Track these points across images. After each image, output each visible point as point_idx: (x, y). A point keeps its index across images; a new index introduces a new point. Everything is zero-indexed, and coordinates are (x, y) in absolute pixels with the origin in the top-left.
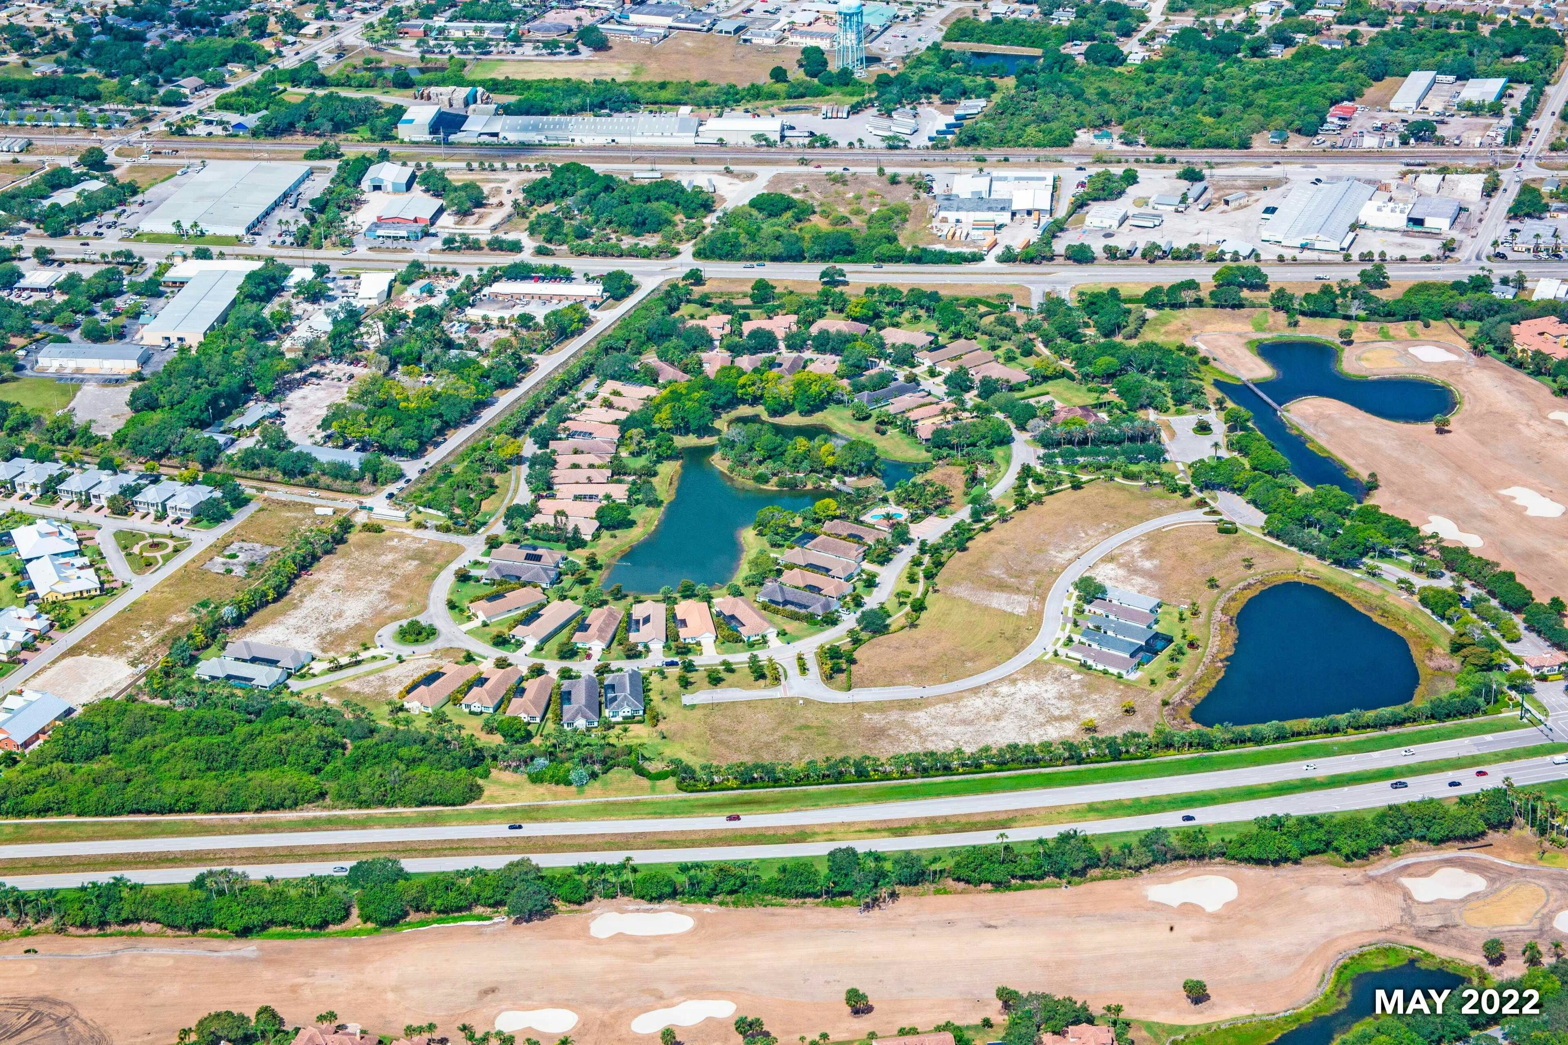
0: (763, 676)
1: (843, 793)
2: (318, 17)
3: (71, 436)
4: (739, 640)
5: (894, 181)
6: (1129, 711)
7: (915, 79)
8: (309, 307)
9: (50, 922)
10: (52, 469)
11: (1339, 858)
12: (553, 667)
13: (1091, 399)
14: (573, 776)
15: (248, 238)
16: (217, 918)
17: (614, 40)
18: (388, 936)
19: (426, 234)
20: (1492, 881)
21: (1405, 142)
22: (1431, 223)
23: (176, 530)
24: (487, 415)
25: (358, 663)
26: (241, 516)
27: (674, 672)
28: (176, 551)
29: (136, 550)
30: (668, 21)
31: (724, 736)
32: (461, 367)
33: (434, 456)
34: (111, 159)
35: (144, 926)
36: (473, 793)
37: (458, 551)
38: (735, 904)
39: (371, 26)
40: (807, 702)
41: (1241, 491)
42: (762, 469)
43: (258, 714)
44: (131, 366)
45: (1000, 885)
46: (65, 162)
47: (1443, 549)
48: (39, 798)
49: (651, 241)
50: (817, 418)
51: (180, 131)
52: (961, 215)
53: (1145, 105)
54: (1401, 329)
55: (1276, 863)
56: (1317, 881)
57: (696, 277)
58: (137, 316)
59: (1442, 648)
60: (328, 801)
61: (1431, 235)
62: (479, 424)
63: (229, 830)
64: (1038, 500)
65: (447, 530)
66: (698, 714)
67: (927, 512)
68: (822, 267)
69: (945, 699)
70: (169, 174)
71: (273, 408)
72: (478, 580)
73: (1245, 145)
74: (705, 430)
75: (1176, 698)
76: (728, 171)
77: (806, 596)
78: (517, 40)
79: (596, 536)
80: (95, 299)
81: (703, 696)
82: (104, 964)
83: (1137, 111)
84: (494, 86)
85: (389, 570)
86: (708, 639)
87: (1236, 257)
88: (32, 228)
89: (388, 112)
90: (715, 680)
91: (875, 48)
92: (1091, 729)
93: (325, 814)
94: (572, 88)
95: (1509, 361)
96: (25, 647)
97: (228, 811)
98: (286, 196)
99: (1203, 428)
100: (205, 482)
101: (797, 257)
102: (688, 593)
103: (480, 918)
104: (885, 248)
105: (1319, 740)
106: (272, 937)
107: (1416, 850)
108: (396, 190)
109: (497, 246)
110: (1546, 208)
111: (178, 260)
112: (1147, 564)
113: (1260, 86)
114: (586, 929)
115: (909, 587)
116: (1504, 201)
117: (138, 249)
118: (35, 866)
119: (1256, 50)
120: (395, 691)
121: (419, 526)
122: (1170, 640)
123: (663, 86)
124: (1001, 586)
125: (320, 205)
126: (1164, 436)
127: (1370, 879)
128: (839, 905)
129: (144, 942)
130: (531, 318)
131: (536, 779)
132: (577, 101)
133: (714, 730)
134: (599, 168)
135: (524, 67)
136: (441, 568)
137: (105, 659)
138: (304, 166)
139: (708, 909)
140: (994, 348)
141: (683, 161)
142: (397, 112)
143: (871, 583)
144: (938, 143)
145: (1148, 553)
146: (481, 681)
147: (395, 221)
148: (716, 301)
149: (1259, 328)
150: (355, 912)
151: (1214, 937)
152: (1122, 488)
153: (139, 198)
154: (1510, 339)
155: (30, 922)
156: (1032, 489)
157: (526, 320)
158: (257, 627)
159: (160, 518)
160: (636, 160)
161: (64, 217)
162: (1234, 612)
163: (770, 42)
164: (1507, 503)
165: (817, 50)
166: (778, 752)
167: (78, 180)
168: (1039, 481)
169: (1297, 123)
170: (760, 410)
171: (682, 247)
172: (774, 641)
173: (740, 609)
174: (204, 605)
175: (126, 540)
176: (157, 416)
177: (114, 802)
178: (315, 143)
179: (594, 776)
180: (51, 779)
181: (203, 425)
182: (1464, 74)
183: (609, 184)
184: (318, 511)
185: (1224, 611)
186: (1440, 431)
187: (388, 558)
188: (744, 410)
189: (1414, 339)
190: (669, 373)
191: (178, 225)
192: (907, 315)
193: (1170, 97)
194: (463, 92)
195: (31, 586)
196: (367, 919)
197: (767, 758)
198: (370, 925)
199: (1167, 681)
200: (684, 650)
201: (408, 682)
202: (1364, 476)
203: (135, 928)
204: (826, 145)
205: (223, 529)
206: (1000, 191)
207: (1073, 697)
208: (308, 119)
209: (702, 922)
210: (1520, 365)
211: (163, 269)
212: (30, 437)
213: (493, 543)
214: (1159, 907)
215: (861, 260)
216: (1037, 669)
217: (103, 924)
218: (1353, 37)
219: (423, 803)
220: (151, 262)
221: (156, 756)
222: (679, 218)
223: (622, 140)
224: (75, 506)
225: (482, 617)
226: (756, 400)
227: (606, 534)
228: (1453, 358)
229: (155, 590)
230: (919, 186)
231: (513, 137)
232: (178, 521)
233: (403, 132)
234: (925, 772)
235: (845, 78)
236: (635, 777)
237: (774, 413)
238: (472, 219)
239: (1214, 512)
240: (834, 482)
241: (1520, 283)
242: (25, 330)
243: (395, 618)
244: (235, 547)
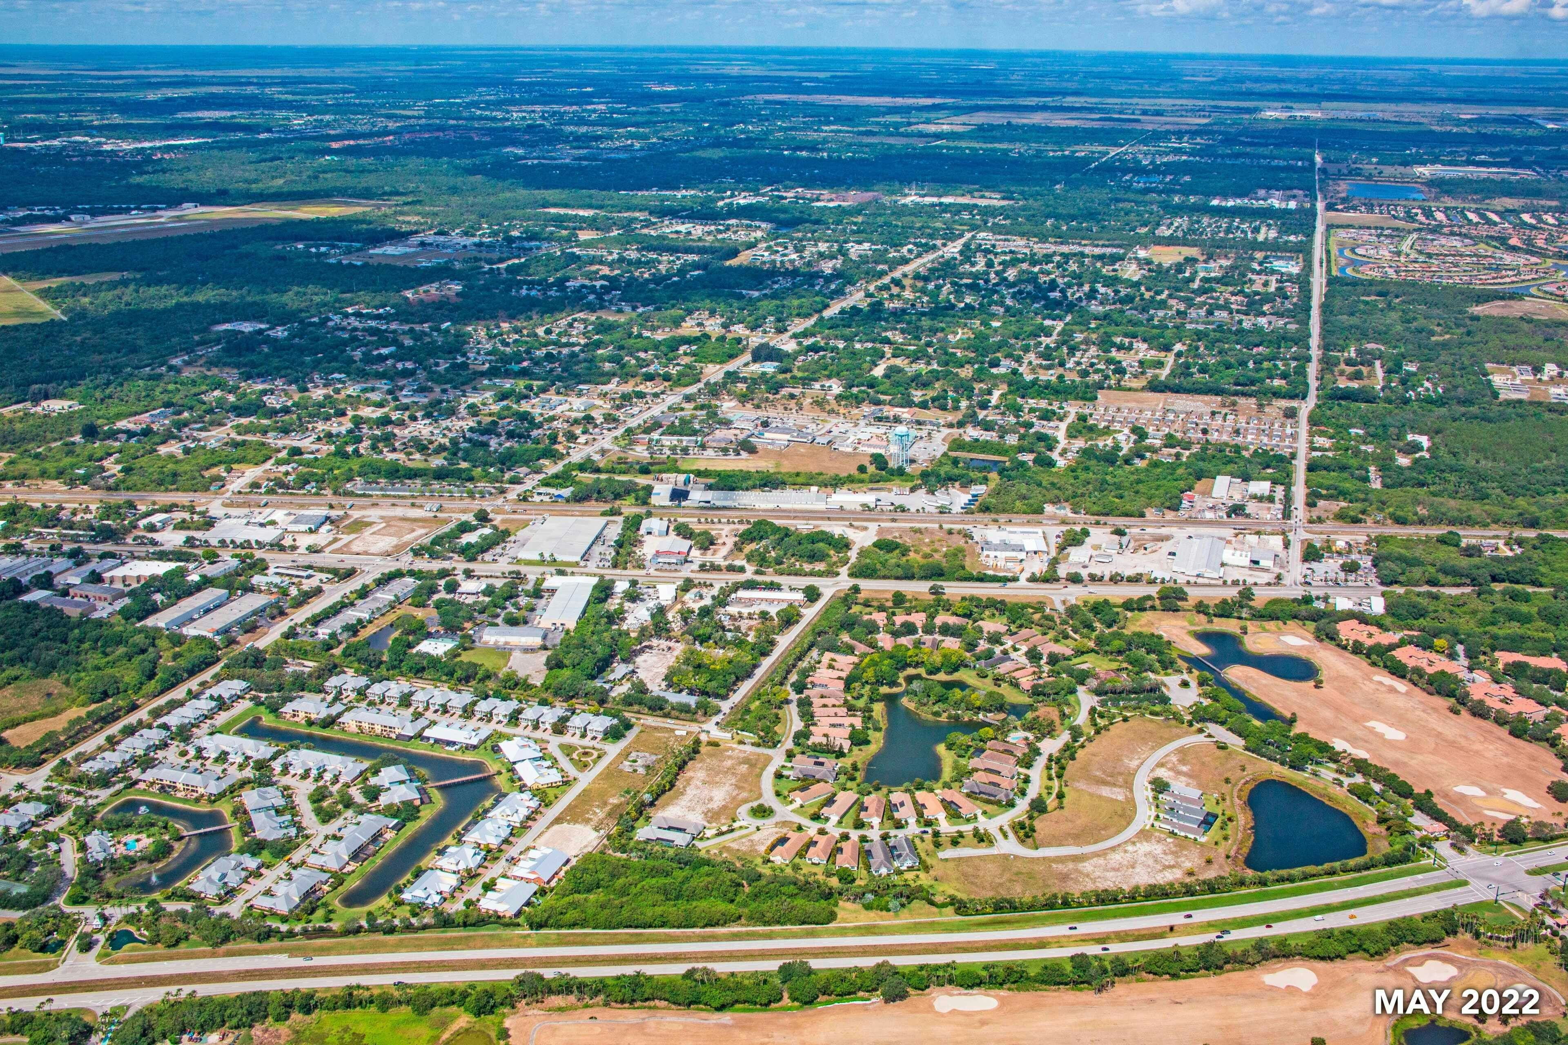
0: (982, 840)
1: (1057, 917)
2: (584, 433)
3: (516, 684)
4: (959, 816)
5: (950, 532)
6: (1209, 862)
7: (942, 473)
8: (632, 605)
9: (601, 998)
10: (513, 705)
11: (1367, 955)
12: (855, 835)
13: (1114, 665)
14: (891, 905)
15: (582, 563)
16: (704, 999)
17: (759, 447)
18: (810, 1011)
19: (686, 561)
20: (1460, 968)
21: (1229, 516)
22: (1263, 563)
23: (594, 743)
24: (759, 673)
25: (732, 831)
26: (631, 735)
27: (928, 837)
28: (599, 757)
29: (575, 756)
30: (788, 437)
31: (972, 879)
32: (739, 643)
33: (736, 698)
34: (491, 516)
35: (657, 1002)
36: (832, 917)
37: (769, 759)
38: (1018, 989)
39: (616, 438)
40: (1016, 857)
41: (1223, 723)
42: (936, 708)
43: (686, 864)
44: (537, 641)
45: (1175, 976)
46: (464, 517)
47: (1353, 760)
48: (571, 915)
49: (820, 566)
50: (956, 676)
51: (525, 499)
52: (998, 553)
53: (1079, 492)
54: (1272, 625)
55: (1331, 959)
56: (1359, 970)
57: (856, 589)
58: (533, 610)
59: (1372, 820)
60: (743, 921)
61: (1266, 570)
62: (756, 678)
63: (688, 939)
64: (1106, 728)
65: (759, 745)
66: (951, 865)
67: (1044, 736)
68: (929, 584)
69: (1097, 855)
70: (525, 524)
71: (631, 667)
72: (788, 777)
73: (1142, 515)
74: (893, 683)
75: (1232, 853)
76: (851, 525)
77: (991, 789)
78: (703, 447)
79: (850, 750)
80: (506, 599)
81: (949, 853)
82: (640, 1027)
83: (1075, 496)
84: (699, 473)
85: (730, 771)
86: (942, 816)
87: (1163, 581)
88: (456, 556)
89: (644, 488)
90: (955, 843)
91: (911, 453)
92: (1191, 874)
93: (744, 929)
94: (746, 476)
95: (1338, 645)
96: (528, 818)
97: (685, 927)
98: (598, 537)
99: (1185, 684)
100: (605, 714)
101: (911, 577)
102: (919, 788)
103: (862, 999)
104: (961, 573)
105: (1325, 879)
106: (737, 1010)
107: (1408, 949)
108: (660, 535)
109: (731, 569)
110: (1322, 556)
111: (548, 577)
112: (1184, 769)
113: (1139, 482)
114: (931, 1006)
115: (1050, 783)
116: (1296, 551)
117: (523, 569)
118: (578, 961)
119: (1127, 461)
120: (762, 849)
121: (741, 742)
122: (1216, 817)
123: (798, 474)
124: (1104, 783)
125: (620, 544)
126: (1163, 689)
127: (1389, 968)
128: (1081, 990)
129: (660, 1013)
130: (767, 613)
131: (868, 907)
132: (750, 483)
133: (965, 875)
134: (777, 522)
135: (711, 463)
136: (763, 769)
137: (577, 826)
138: (603, 520)
139: (1003, 993)
140: (1045, 634)
141: (822, 519)
142: (649, 490)
143: (1027, 780)
144: (967, 510)
145: (1182, 761)
146: (813, 843)
147: (668, 553)
148: (875, 604)
149: (1192, 623)
150: (786, 995)
151: (1313, 1008)
152: (1151, 721)
153: (512, 538)
154: (1337, 633)
155: (587, 999)
156: (1101, 722)
157: (764, 615)
158: (663, 807)
159: (583, 736)
160: (795, 518)
161: (474, 550)
162: (1245, 798)
163: (850, 450)
164: (1371, 731)
165: (880, 455)
166: (1009, 889)
167: (475, 528)
168: (1102, 716)
169: (1168, 504)
170: (922, 671)
171: (840, 570)
172: (981, 818)
173: (956, 796)
174: (628, 792)
175: (568, 750)
176: (566, 673)
177: (615, 921)
178: (607, 507)
179: (903, 905)
180: (574, 905)
181: (593, 677)
182: (1246, 478)
183: (787, 533)
184: (677, 733)
185: (1239, 797)
186: (1316, 687)
187: (728, 763)
188: (911, 671)
189: (1280, 632)
190: (861, 648)
191: (542, 555)
192: (987, 613)
193: (1090, 487)
194: (682, 478)
195: (520, 779)
196: (794, 999)
197: (1004, 894)
198: (796, 1004)
199: (1223, 843)
200: (928, 823)
201: (769, 843)
202: (1288, 715)
203: (652, 1003)
204: (903, 511)
205: (622, 744)
206: (1015, 539)
207: (1172, 853)
208: (599, 492)
209: (1003, 1002)
210: (1345, 648)
211: (539, 582)
212: (491, 685)
213: (790, 755)
214: (1272, 988)
215: (948, 580)
216: (1144, 835)
217: (632, 1001)
218: (1178, 456)
219: (803, 923)
220: (532, 578)
221: (634, 890)
222: (832, 552)
223: (783, 506)
224: (530, 728)
225: (799, 802)
226: (917, 665)
227: (855, 749)
228: (1306, 643)
229: (594, 782)
230: (965, 536)
231: (719, 503)
232: (594, 738)
233: (654, 500)
234: (1103, 902)
235: (900, 472)
236: (928, 906)
237: (930, 673)
238: (710, 552)
239: (1210, 736)
240: (981, 716)
241: (1326, 599)
242: (471, 619)
243: (746, 801)
244: (633, 755)
